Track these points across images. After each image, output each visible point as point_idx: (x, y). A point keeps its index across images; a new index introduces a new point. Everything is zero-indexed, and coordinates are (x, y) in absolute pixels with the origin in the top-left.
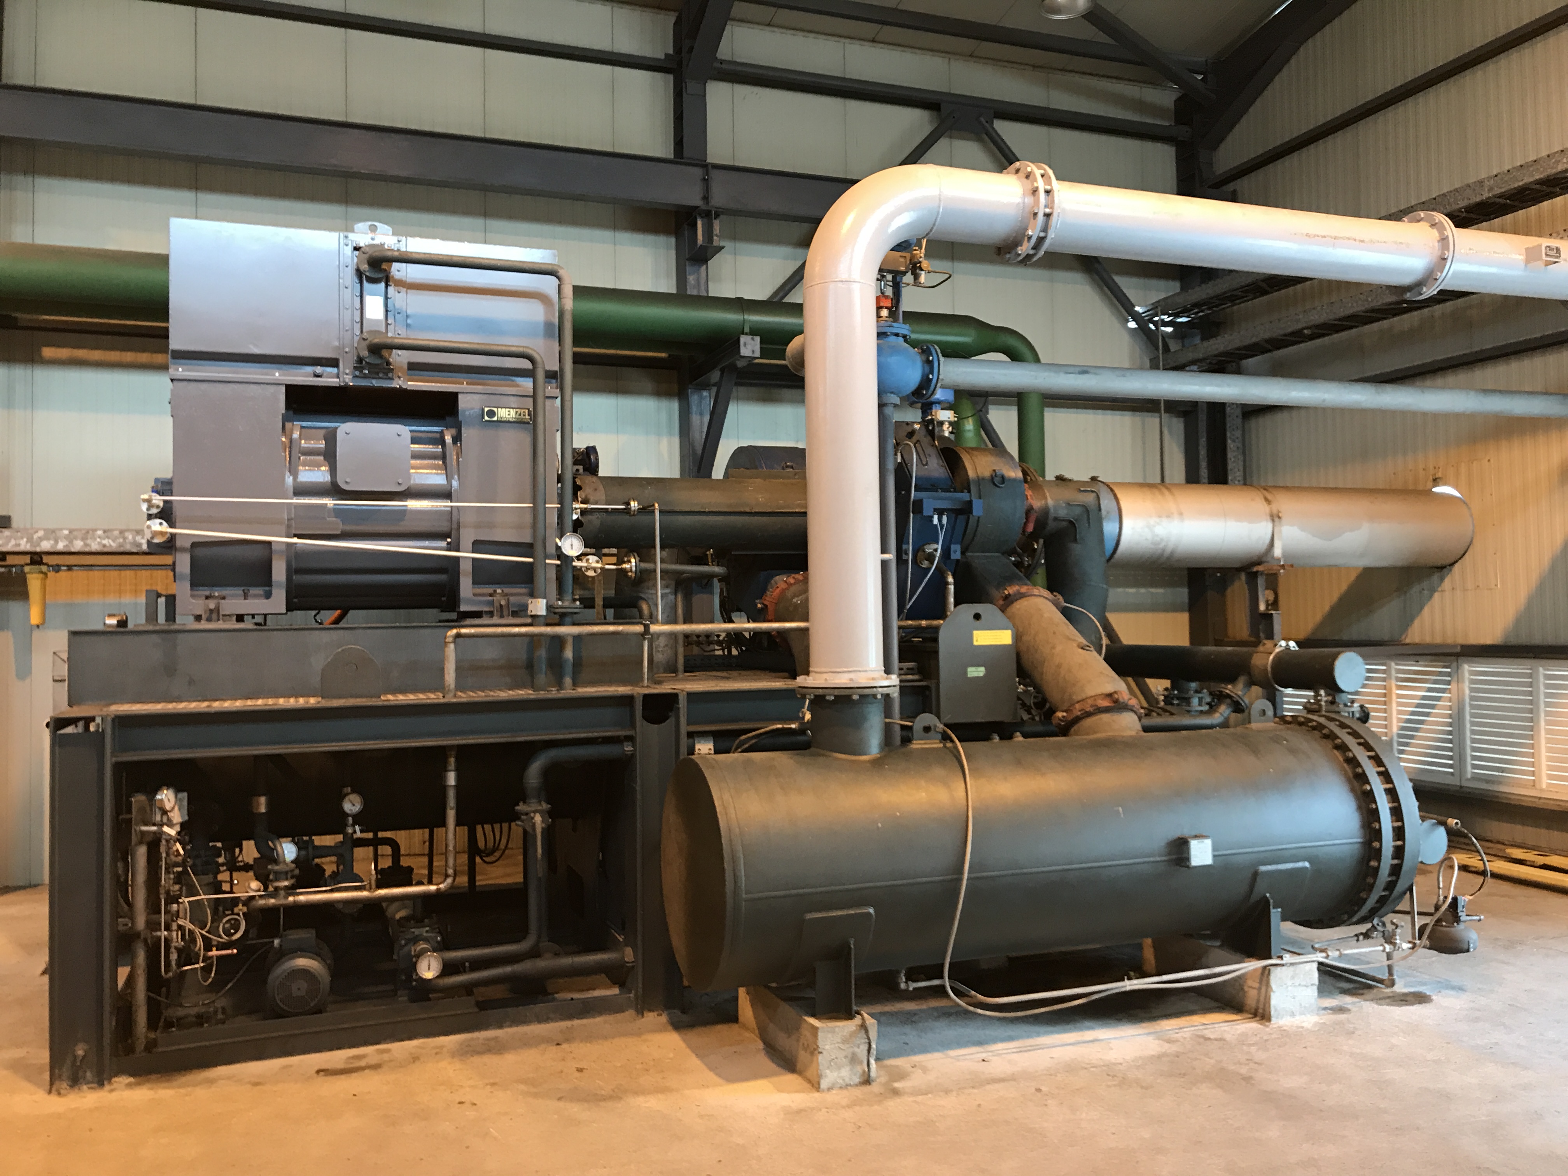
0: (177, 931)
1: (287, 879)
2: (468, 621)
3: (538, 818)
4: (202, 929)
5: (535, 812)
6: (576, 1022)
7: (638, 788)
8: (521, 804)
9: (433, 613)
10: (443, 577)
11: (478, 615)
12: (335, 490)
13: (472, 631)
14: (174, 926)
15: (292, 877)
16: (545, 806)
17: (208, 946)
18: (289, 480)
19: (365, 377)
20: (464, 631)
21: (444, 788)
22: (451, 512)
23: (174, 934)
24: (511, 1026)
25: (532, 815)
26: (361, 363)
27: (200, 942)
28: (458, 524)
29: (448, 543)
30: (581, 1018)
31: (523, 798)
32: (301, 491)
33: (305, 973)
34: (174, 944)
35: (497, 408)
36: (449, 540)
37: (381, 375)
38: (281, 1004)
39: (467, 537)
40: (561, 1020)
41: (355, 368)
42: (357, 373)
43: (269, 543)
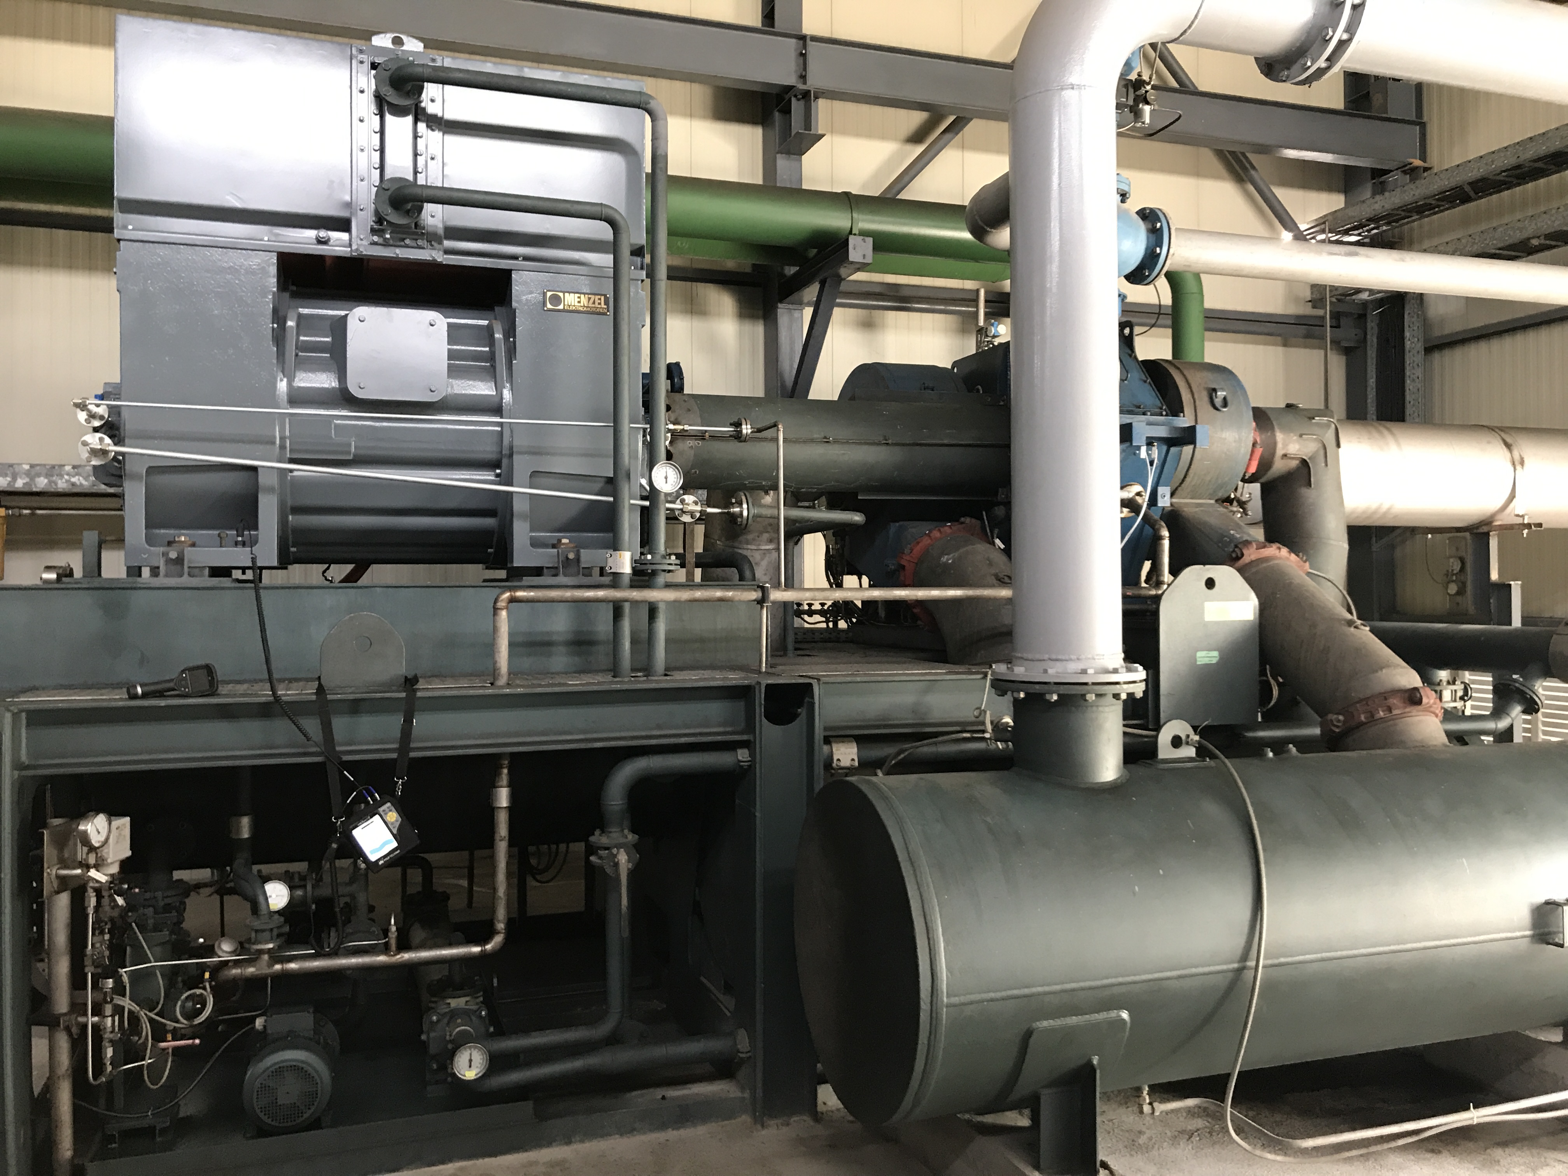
0: (113, 1016)
1: (271, 940)
2: (527, 580)
3: (623, 858)
4: (150, 1011)
5: (619, 846)
6: (671, 1134)
7: (757, 814)
8: (597, 832)
9: (474, 572)
10: (489, 522)
11: (538, 571)
12: (345, 398)
13: (532, 594)
14: (108, 1009)
15: (279, 936)
16: (631, 837)
17: (159, 1034)
18: (282, 386)
19: (386, 244)
20: (520, 594)
21: (491, 811)
22: (501, 433)
23: (109, 1021)
24: (582, 1141)
25: (615, 851)
26: (381, 224)
27: (146, 1028)
28: (511, 448)
29: (498, 475)
30: (678, 1129)
31: (602, 825)
32: (297, 398)
33: (297, 1069)
34: (107, 1035)
35: (564, 293)
36: (498, 471)
37: (407, 241)
38: (262, 1115)
39: (522, 465)
40: (651, 1131)
41: (373, 231)
42: (376, 238)
43: (254, 469)
